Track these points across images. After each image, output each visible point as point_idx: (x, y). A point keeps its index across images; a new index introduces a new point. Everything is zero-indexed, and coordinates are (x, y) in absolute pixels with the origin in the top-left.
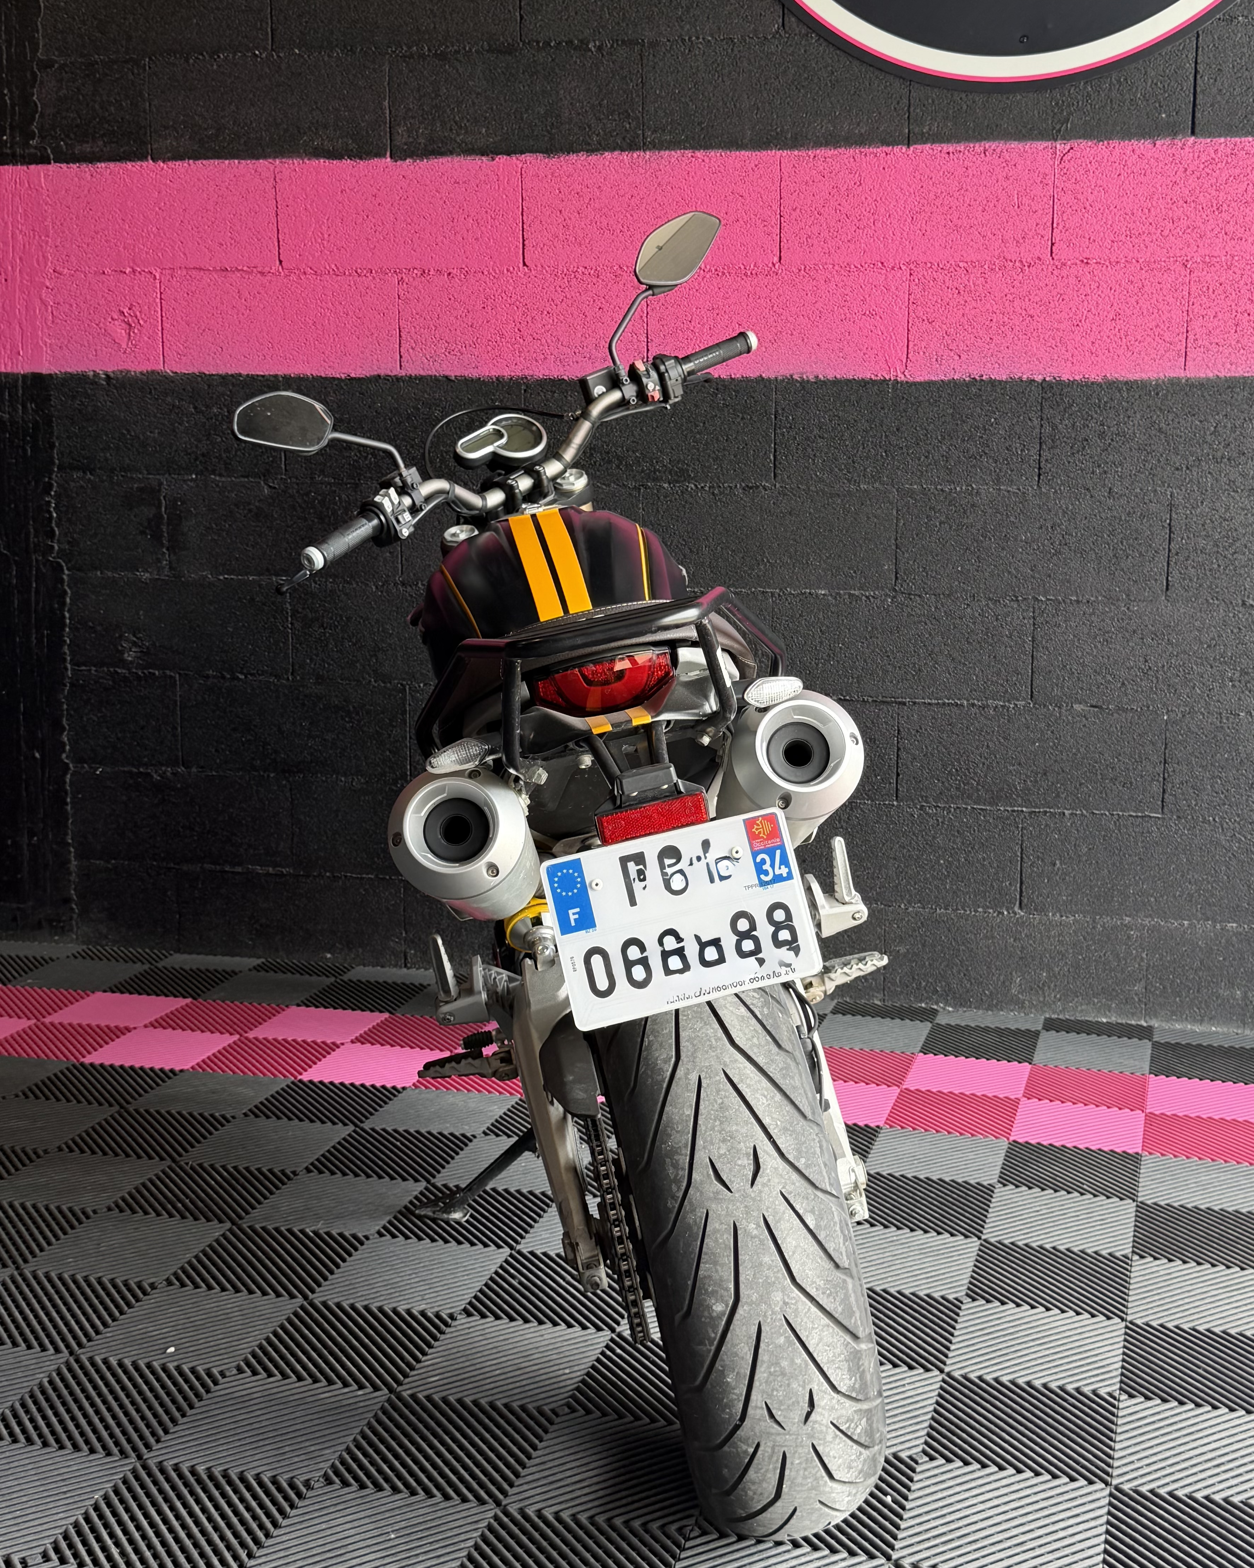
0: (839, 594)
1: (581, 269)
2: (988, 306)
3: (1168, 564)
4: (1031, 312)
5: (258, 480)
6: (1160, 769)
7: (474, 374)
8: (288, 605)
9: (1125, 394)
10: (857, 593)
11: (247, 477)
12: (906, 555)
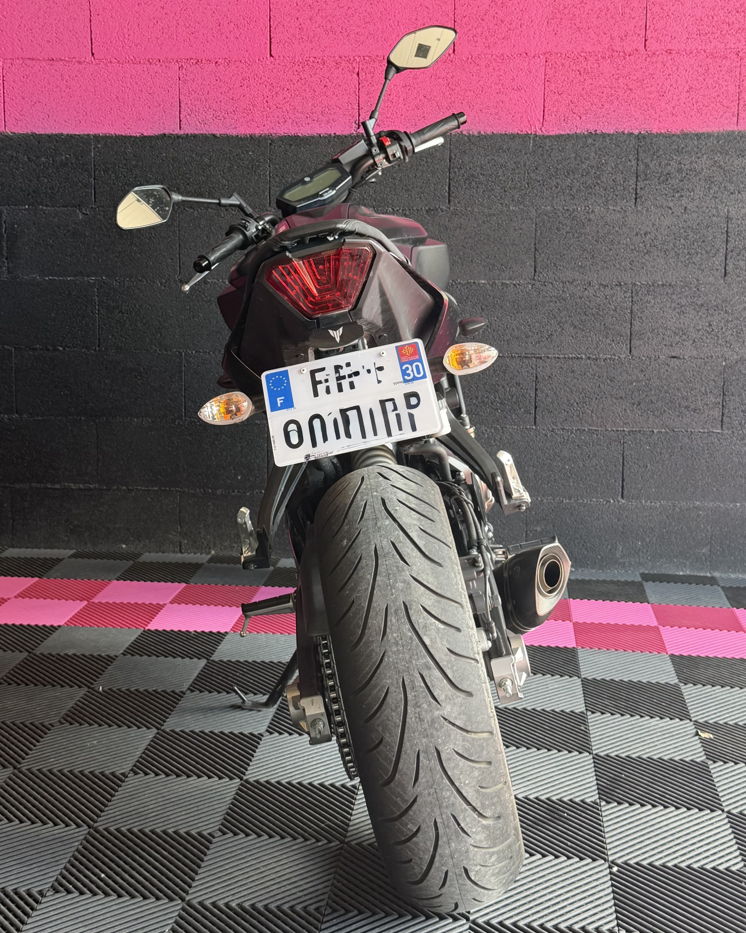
0: (495, 283)
1: (312, 59)
2: (601, 82)
3: (726, 259)
4: (630, 87)
5: (75, 209)
6: (720, 400)
7: (234, 133)
8: (96, 298)
9: (696, 143)
10: (507, 282)
11: (66, 207)
12: (543, 255)
